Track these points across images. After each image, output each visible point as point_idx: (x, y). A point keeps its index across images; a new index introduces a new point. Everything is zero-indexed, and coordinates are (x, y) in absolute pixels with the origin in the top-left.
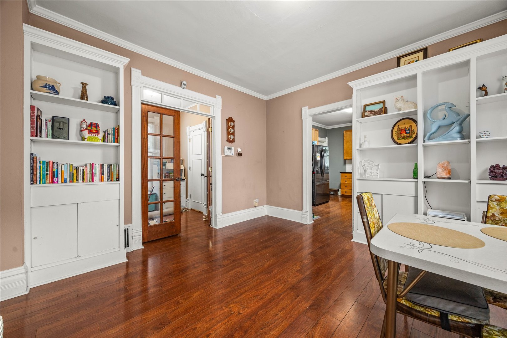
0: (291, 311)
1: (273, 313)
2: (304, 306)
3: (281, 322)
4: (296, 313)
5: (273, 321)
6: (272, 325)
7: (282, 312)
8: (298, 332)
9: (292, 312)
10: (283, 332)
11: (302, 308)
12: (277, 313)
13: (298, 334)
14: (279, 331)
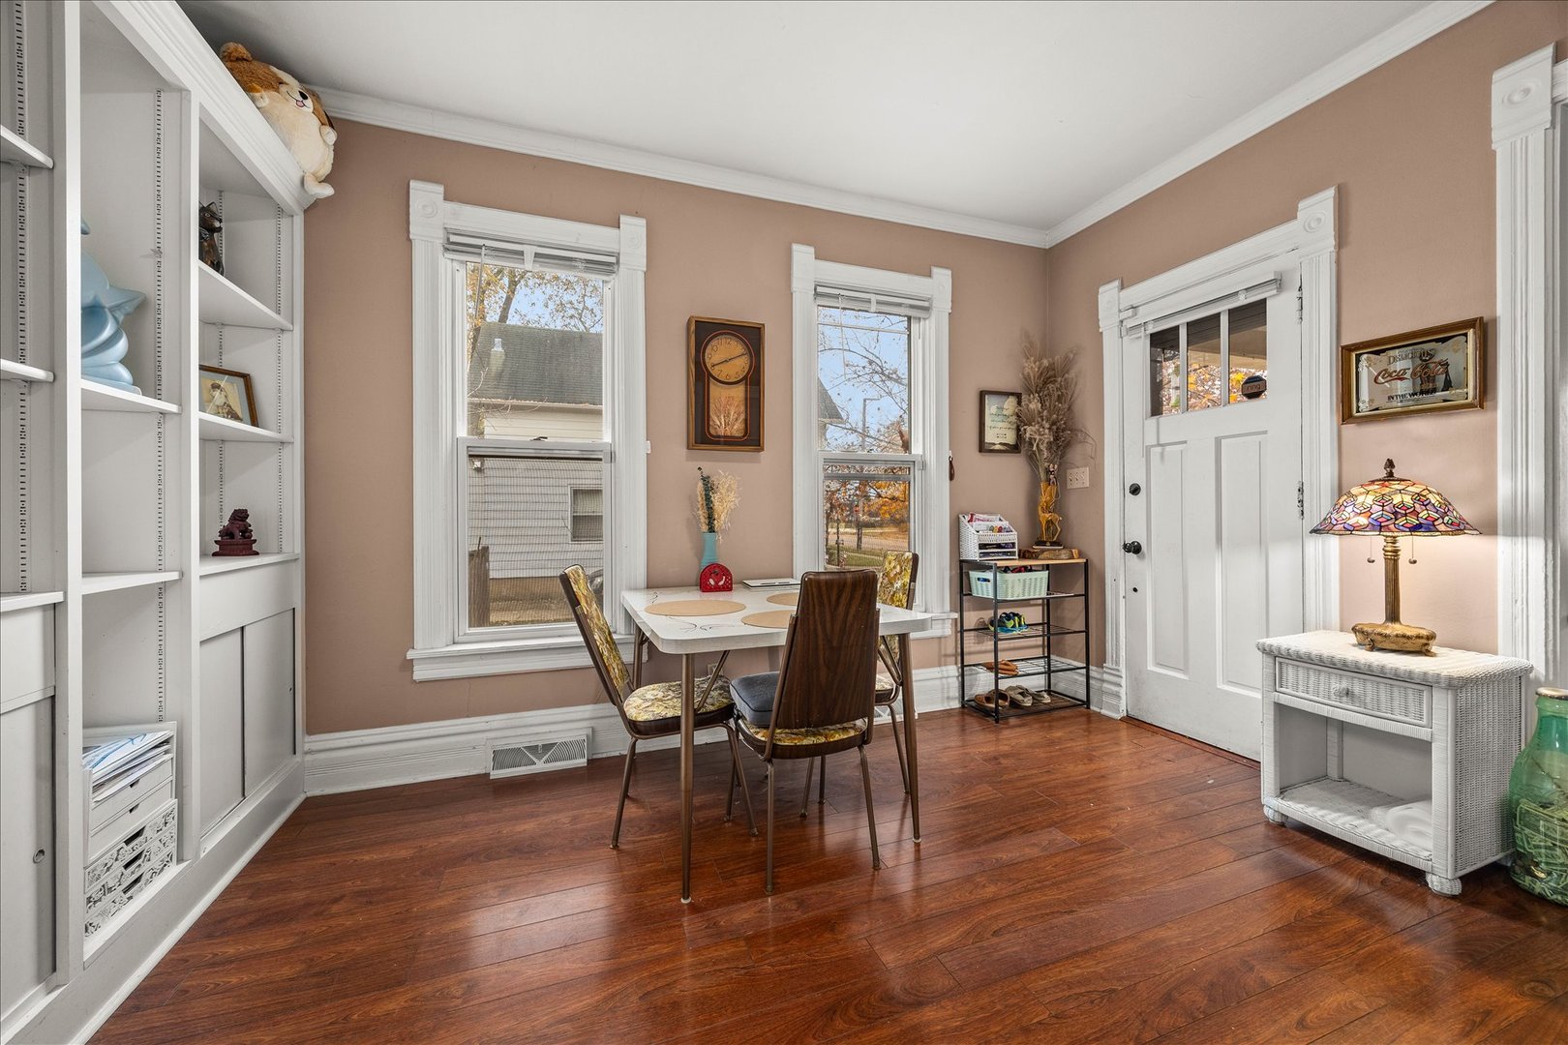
0: (999, 1011)
1: (1073, 1026)
2: (941, 1014)
3: (1045, 990)
4: (984, 1000)
5: (1075, 1004)
6: (1078, 991)
7: (1035, 1021)
8: (1003, 952)
9: (999, 1007)
10: (1047, 965)
11: (953, 1008)
12: (1054, 1020)
13: (1006, 948)
14: (1060, 972)
